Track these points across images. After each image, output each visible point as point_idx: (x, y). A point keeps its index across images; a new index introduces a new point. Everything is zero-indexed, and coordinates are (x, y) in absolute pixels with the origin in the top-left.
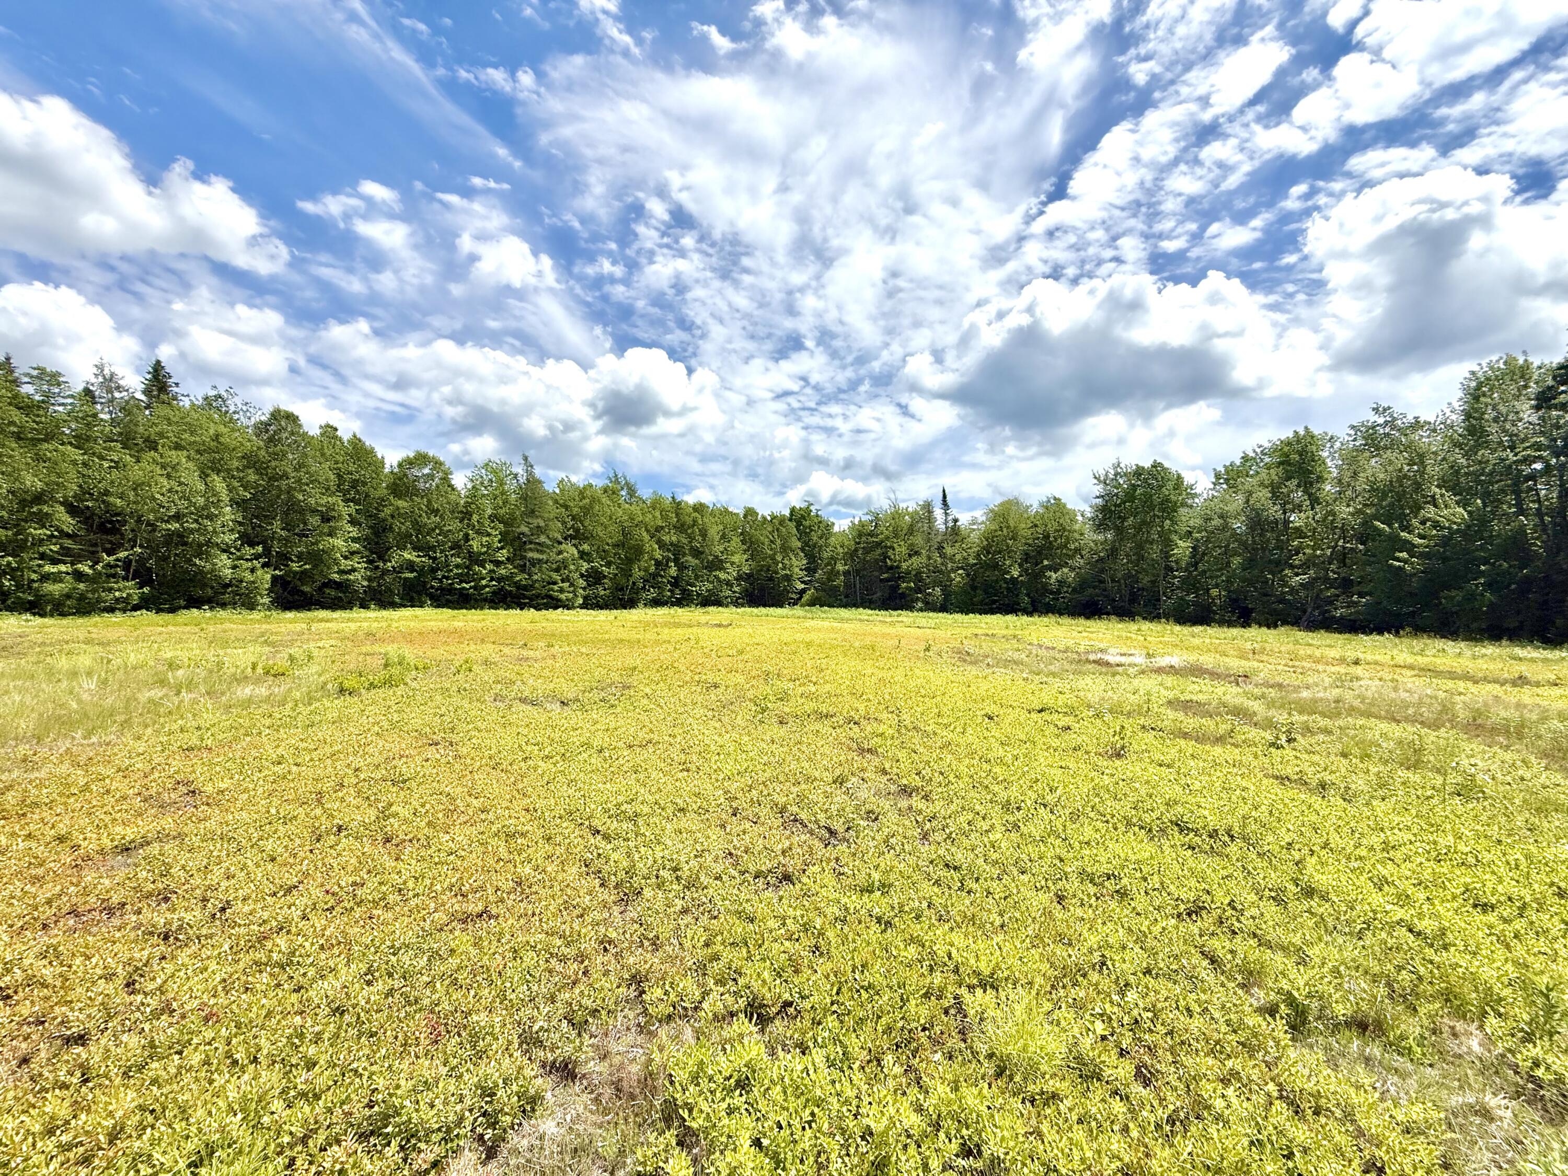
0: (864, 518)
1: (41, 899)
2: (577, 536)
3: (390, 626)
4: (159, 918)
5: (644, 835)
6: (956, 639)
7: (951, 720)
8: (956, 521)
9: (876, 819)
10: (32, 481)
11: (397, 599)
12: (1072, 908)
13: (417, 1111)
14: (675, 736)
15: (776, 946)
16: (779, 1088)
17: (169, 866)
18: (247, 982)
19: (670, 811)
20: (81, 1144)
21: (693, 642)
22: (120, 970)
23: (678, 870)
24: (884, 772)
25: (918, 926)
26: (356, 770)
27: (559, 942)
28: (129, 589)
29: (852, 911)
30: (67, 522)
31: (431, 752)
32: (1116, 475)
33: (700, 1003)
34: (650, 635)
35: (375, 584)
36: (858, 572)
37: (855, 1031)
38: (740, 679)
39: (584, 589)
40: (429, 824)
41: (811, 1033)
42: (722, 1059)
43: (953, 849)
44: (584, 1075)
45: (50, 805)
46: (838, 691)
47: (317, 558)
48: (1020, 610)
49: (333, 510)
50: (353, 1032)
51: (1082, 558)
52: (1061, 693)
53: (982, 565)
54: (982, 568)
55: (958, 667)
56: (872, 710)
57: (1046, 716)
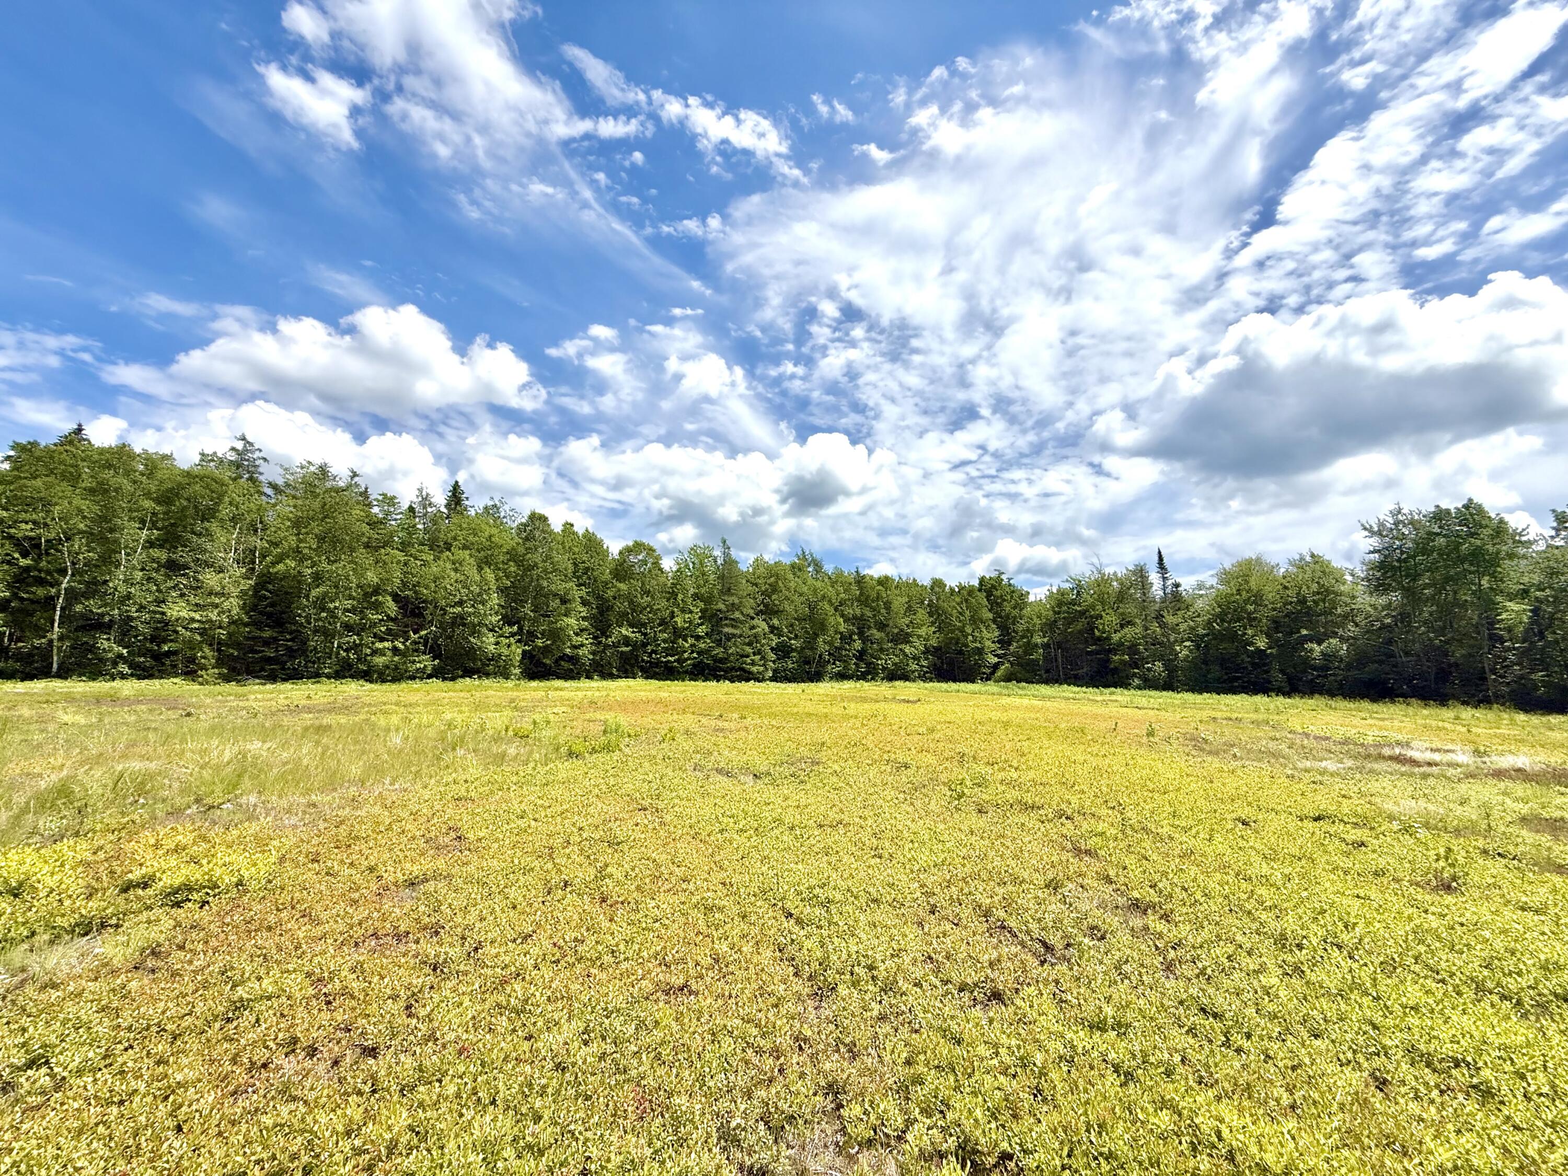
0: (1064, 586)
1: (355, 920)
2: (768, 611)
3: (609, 695)
4: (430, 949)
5: (836, 924)
6: (1188, 723)
7: (1191, 822)
8: (1177, 585)
9: (1103, 938)
11: (615, 671)
12: (1401, 1100)
14: (865, 819)
15: (988, 1078)
17: (440, 903)
18: (491, 1023)
19: (863, 901)
20: (368, 1151)
21: (880, 718)
22: (402, 993)
23: (874, 968)
24: (1109, 880)
26: (581, 829)
27: (755, 1031)
29: (1080, 1050)
30: (391, 607)
31: (640, 817)
33: (904, 1132)
34: (837, 710)
35: (598, 658)
36: (1059, 645)
38: (931, 759)
39: (774, 662)
40: (638, 888)
43: (1211, 991)
45: (366, 839)
46: (1045, 780)
47: (556, 635)
48: (1272, 690)
49: (569, 594)
50: (571, 1092)
51: (1357, 625)
52: (1344, 796)
53: (1219, 637)
54: (1215, 639)
55: (1194, 757)
56: (1088, 803)
57: (1325, 825)
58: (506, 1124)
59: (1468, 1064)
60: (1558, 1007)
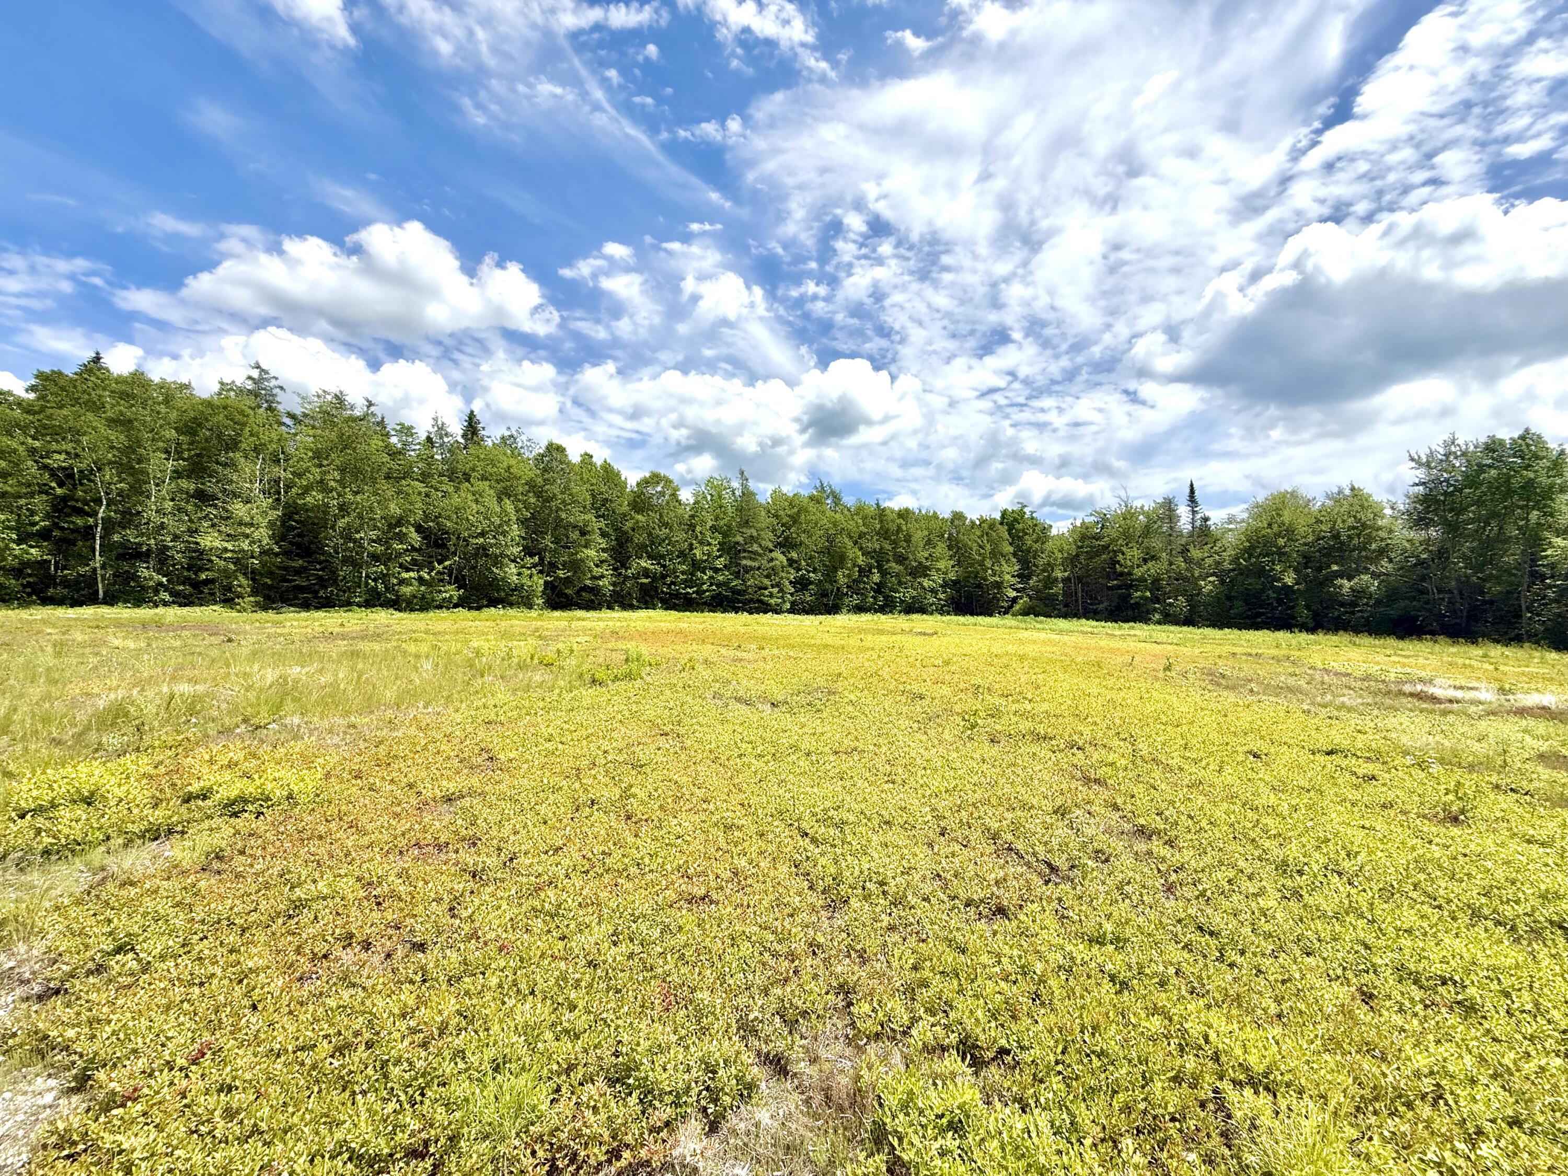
0: (1088, 520)
1: (399, 832)
2: (786, 544)
3: (629, 625)
4: (469, 858)
5: (850, 843)
6: (1206, 658)
7: (1201, 754)
8: (1206, 519)
9: (1107, 860)
10: (394, 509)
11: (635, 602)
12: (1385, 1013)
13: (653, 1070)
14: (879, 746)
15: (990, 984)
16: (995, 1143)
17: (476, 818)
18: (527, 925)
19: (876, 823)
20: (421, 1031)
21: (897, 650)
22: (445, 896)
23: (885, 884)
24: (1116, 808)
25: (1163, 995)
26: (605, 752)
27: (772, 937)
28: (451, 592)
29: (1078, 961)
30: (415, 538)
31: (662, 742)
32: (1447, 455)
33: (909, 1028)
34: (853, 642)
35: (618, 589)
36: (1079, 579)
37: (1084, 1100)
38: (946, 691)
39: (792, 594)
40: (661, 807)
41: (1032, 1091)
42: (932, 1093)
43: (1209, 911)
44: (795, 1074)
45: (404, 758)
46: (1058, 712)
47: (576, 566)
48: (1296, 626)
49: (588, 526)
50: (603, 985)
51: (1391, 561)
52: (1359, 731)
53: (1243, 572)
54: (1241, 574)
55: (1210, 691)
56: (1100, 735)
57: (1337, 759)
58: (544, 1011)
59: (1455, 983)
60: (1552, 933)
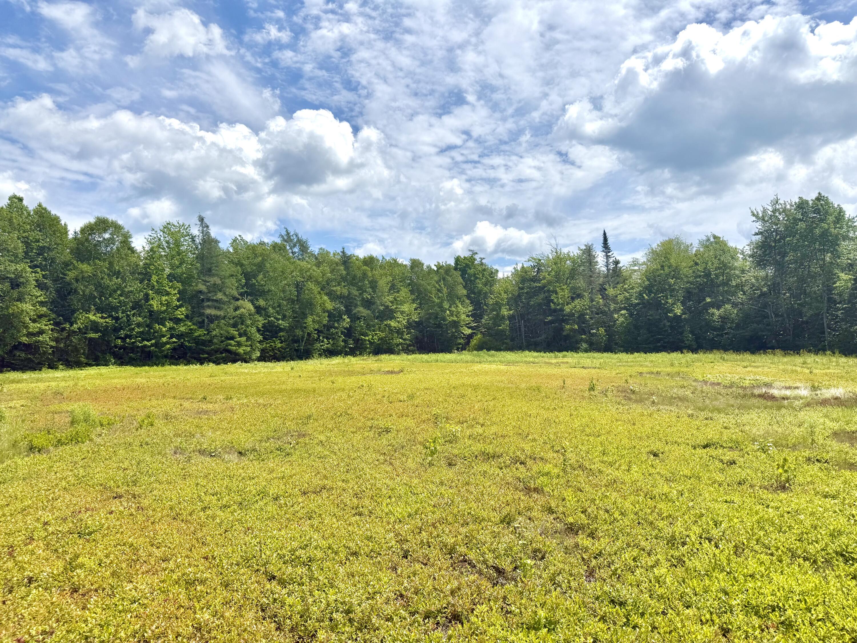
0: (527, 265)
2: (252, 292)
3: (76, 384)
5: (317, 579)
6: (621, 378)
7: (616, 457)
8: (617, 262)
9: (543, 557)
14: (348, 482)
19: (342, 555)
21: (365, 389)
23: (351, 612)
24: (551, 511)
31: (115, 505)
32: (774, 211)
34: (325, 384)
35: (62, 345)
36: (522, 316)
38: (410, 422)
39: (260, 342)
40: (114, 574)
43: (619, 586)
46: (505, 432)
47: (8, 322)
48: (685, 348)
49: (21, 276)
51: (744, 294)
52: (726, 428)
53: (645, 305)
54: (645, 307)
55: (623, 405)
56: (538, 449)
57: (711, 451)
59: (780, 608)
